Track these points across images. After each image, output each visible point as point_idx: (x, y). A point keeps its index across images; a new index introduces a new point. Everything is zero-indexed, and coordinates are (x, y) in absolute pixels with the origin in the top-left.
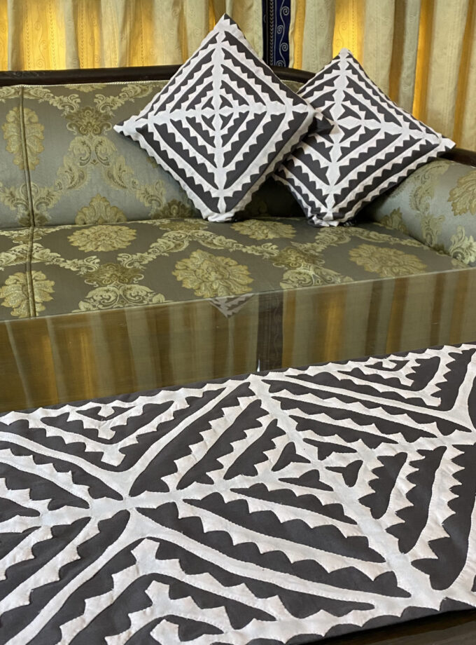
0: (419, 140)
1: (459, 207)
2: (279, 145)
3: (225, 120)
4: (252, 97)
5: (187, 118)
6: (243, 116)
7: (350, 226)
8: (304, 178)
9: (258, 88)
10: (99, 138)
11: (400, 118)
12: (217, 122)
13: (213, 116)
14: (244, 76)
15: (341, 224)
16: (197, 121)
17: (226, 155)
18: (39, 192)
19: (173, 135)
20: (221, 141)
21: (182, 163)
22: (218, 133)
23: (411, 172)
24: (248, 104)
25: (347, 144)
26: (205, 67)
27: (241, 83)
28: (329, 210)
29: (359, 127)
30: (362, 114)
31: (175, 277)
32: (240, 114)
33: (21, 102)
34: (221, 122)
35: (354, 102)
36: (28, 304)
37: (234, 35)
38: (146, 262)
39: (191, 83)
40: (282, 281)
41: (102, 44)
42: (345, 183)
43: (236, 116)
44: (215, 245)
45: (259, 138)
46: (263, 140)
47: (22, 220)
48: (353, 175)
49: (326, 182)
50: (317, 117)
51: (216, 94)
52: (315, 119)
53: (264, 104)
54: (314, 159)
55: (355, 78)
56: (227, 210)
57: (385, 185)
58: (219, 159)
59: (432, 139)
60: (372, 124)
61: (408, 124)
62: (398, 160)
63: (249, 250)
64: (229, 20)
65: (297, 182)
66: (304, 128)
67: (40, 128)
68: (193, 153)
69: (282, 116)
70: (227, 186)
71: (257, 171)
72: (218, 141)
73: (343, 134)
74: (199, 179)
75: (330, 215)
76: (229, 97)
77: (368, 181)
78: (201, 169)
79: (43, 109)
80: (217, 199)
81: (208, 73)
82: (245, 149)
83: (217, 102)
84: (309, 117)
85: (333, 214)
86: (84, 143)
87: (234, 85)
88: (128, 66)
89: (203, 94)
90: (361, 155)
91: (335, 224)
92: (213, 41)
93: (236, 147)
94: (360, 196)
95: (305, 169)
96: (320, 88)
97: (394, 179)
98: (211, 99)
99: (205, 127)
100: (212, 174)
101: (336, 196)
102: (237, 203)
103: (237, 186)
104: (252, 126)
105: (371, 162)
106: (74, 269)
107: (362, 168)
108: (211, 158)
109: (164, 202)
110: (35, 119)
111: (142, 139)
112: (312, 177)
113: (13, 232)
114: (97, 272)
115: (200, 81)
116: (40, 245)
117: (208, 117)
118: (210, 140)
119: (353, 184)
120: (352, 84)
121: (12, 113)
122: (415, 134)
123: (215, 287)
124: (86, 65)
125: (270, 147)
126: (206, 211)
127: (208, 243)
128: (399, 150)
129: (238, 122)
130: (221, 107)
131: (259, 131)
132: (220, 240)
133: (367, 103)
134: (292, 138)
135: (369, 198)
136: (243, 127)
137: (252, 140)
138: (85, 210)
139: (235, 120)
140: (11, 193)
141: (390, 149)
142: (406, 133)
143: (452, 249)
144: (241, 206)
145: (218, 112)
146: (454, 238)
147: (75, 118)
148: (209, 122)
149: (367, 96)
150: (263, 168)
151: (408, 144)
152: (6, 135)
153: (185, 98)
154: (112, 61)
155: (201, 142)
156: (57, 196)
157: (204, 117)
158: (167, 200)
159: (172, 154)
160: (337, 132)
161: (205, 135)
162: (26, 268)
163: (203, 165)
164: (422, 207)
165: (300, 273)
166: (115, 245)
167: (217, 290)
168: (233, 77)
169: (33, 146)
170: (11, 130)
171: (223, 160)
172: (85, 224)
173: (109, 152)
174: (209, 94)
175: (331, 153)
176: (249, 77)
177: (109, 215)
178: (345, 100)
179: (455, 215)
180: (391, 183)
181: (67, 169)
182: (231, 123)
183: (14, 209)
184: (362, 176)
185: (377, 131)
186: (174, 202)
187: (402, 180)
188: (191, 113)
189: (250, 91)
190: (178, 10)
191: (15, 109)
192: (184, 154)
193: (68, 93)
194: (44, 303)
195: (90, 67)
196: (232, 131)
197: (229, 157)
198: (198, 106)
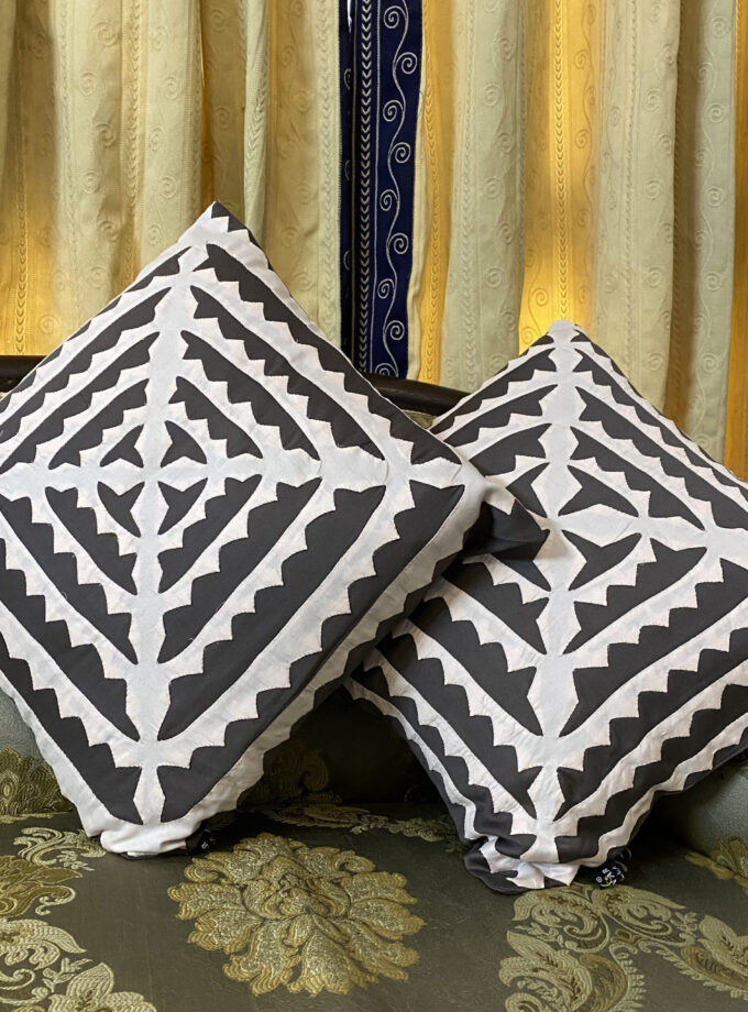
2: (363, 594)
3: (178, 502)
4: (272, 432)
5: (50, 492)
6: (239, 491)
8: (452, 703)
9: (296, 406)
12: (149, 510)
13: (137, 490)
14: (254, 369)
15: (585, 875)
16: (82, 502)
17: (171, 619)
19: (1, 545)
20: (157, 572)
21: (18, 642)
22: (147, 546)
24: (259, 455)
25: (595, 593)
26: (129, 338)
27: (241, 388)
28: (543, 825)
29: (635, 538)
30: (640, 499)
32: (230, 482)
34: (162, 507)
37: (234, 254)
39: (78, 382)
42: (596, 732)
43: (215, 489)
45: (290, 566)
46: (304, 575)
48: (623, 703)
49: (530, 722)
50: (494, 503)
51: (155, 419)
52: (486, 510)
53: (315, 455)
54: (485, 639)
55: (603, 394)
56: (169, 815)
57: (731, 735)
58: (148, 634)
60: (676, 535)
64: (225, 219)
65: (427, 713)
68: (57, 607)
69: (376, 494)
70: (167, 732)
71: (281, 680)
72: (147, 572)
73: (579, 561)
74: (72, 701)
75: (546, 845)
76: (198, 429)
77: (677, 724)
78: (82, 665)
80: (133, 773)
81: (138, 355)
82: (241, 601)
83: (153, 443)
84: (466, 505)
85: (557, 840)
87: (216, 392)
89: (112, 416)
90: (648, 632)
91: (565, 874)
92: (171, 267)
93: (210, 594)
94: (648, 776)
95: (455, 672)
96: (495, 420)
98: (136, 433)
99: (105, 523)
100: (121, 685)
101: (565, 775)
102: (208, 791)
103: (208, 730)
104: (269, 524)
105: (685, 657)
107: (654, 678)
108: (117, 628)
112: (480, 702)
115: (108, 378)
117: (120, 490)
118: (120, 569)
119: (626, 734)
120: (595, 409)
125: (330, 598)
126: (94, 813)
129: (221, 511)
130: (169, 458)
131: (293, 541)
133: (651, 467)
134: (409, 569)
136: (237, 528)
137: (267, 573)
139: (210, 505)
144: (220, 797)
145: (155, 474)
148: (120, 505)
149: (646, 447)
150: (304, 670)
153: (51, 428)
155: (88, 571)
160: (561, 553)
161: (105, 551)
163: (90, 650)
168: (217, 367)
171: (159, 635)
174: (131, 417)
175: (541, 621)
176: (268, 371)
178: (577, 455)
182: (197, 513)
184: (655, 707)
185: (695, 555)
188: (64, 477)
189: (267, 411)
192: (30, 612)
196: (198, 538)
197: (180, 628)
198: (90, 456)
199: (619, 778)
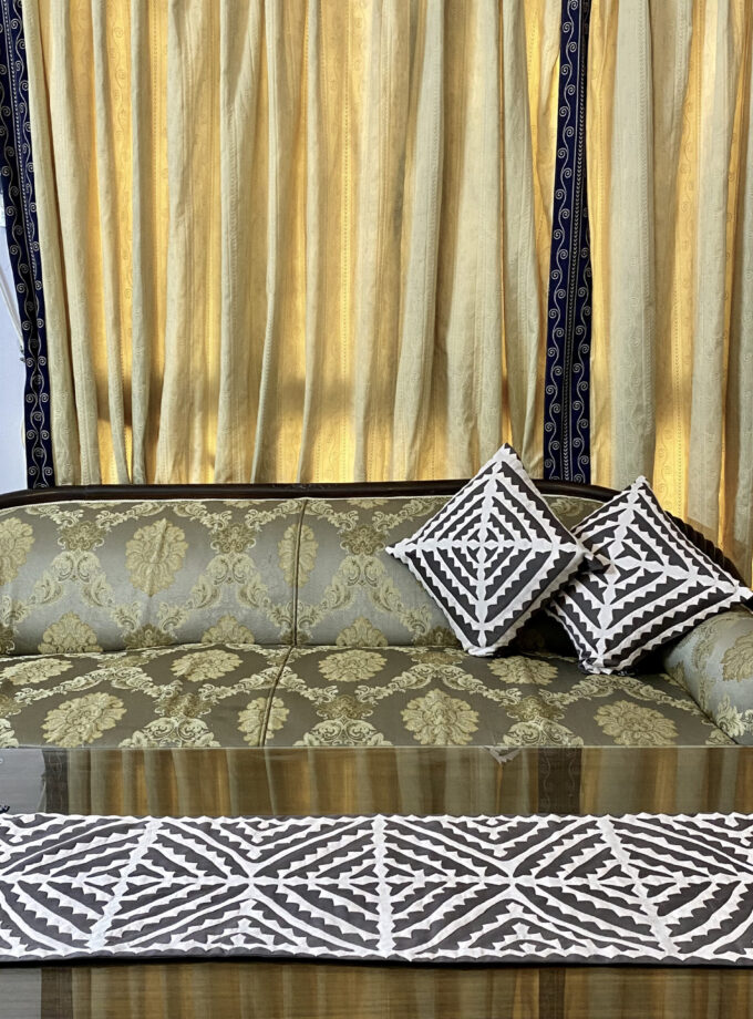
0: (709, 587)
1: (729, 671)
2: (544, 584)
3: (490, 553)
4: (518, 532)
5: (453, 548)
6: (507, 551)
7: (626, 676)
8: (575, 618)
9: (526, 524)
10: (370, 558)
11: (688, 561)
12: (482, 555)
13: (478, 549)
14: (514, 510)
15: (615, 673)
16: (462, 552)
17: (488, 588)
18: (305, 611)
19: (438, 563)
20: (484, 574)
21: (445, 592)
22: (481, 566)
23: (698, 622)
24: (514, 540)
25: (622, 586)
26: (476, 498)
27: (510, 517)
28: (600, 656)
29: (639, 568)
30: (643, 555)
31: (402, 717)
32: (505, 548)
33: (300, 518)
34: (485, 555)
35: (637, 540)
36: (260, 731)
37: (511, 466)
38: (380, 697)
39: (461, 513)
40: (507, 734)
41: (391, 456)
42: (618, 628)
43: (500, 550)
44: (458, 685)
45: (521, 575)
46: (526, 577)
47: (284, 638)
48: (628, 620)
49: (597, 624)
50: (587, 557)
51: (484, 526)
52: (585, 560)
53: (530, 540)
54: (586, 598)
55: (643, 513)
56: (488, 645)
57: (668, 633)
58: (481, 592)
59: (725, 587)
60: (653, 567)
61: (697, 568)
62: (683, 608)
63: (490, 694)
64: (509, 450)
65: (569, 621)
66: (572, 566)
67: (314, 545)
68: (455, 583)
69: (548, 554)
70: (487, 620)
71: (520, 608)
72: (481, 574)
73: (618, 575)
74: (460, 610)
75: (600, 661)
76: (496, 531)
77: (647, 628)
78: (462, 600)
79: (321, 526)
80: (478, 631)
81: (478, 505)
82: (508, 584)
83: (483, 535)
84: (577, 556)
85: (605, 660)
86: (354, 563)
87: (502, 518)
88: (415, 480)
89: (470, 525)
90: (637, 599)
92: (489, 471)
93: (499, 581)
94: (636, 644)
95: (576, 609)
96: (602, 522)
97: (679, 628)
98: (478, 531)
99: (469, 559)
100: (474, 607)
101: (607, 641)
102: (499, 639)
103: (499, 621)
104: (516, 562)
105: (650, 607)
106: (311, 698)
107: (639, 613)
108: (472, 590)
109: (429, 627)
110: (311, 536)
111: (410, 562)
112: (583, 618)
113: (271, 651)
114: (332, 703)
115: (469, 513)
116: (289, 669)
117: (473, 549)
118: (474, 573)
119: (628, 630)
120: (638, 520)
121: (290, 530)
122: (704, 581)
123: (436, 732)
124: (374, 477)
125: (534, 584)
126: (466, 644)
127: (453, 682)
128: (682, 598)
129: (502, 557)
130: (487, 540)
131: (522, 567)
132: (466, 679)
133: (652, 542)
134: (559, 577)
135: (649, 646)
136: (506, 562)
137: (515, 576)
138: (347, 631)
139: (499, 555)
140: (278, 611)
141: (672, 595)
142: (692, 578)
143: (719, 719)
144: (503, 641)
145: (484, 544)
146: (720, 707)
147: (350, 537)
148: (473, 553)
149: (653, 534)
150: (527, 605)
151: (693, 591)
152: (281, 552)
153: (453, 528)
154: (400, 475)
155: (464, 573)
156: (321, 615)
157: (468, 549)
158: (432, 626)
159: (436, 582)
160: (613, 572)
161: (469, 567)
162: (268, 694)
163: (465, 596)
164: (700, 664)
165: (530, 727)
166: (360, 676)
167: (436, 735)
168: (503, 510)
169: (305, 564)
170: (286, 547)
171: (485, 593)
172: (345, 645)
173: (378, 573)
174: (477, 526)
175: (604, 594)
176: (518, 511)
177: (370, 638)
178: (626, 538)
179: (724, 679)
180: (675, 632)
181: (334, 588)
182: (495, 557)
183: (278, 625)
184: (638, 622)
185: (658, 574)
186: (439, 629)
187: (688, 630)
188: (457, 544)
189: (517, 526)
190: (471, 425)
191: (294, 526)
192: (447, 583)
193: (348, 508)
194: (274, 732)
195: (378, 480)
196: (496, 564)
197: (490, 591)
198: (465, 538)
199: (626, 643)
